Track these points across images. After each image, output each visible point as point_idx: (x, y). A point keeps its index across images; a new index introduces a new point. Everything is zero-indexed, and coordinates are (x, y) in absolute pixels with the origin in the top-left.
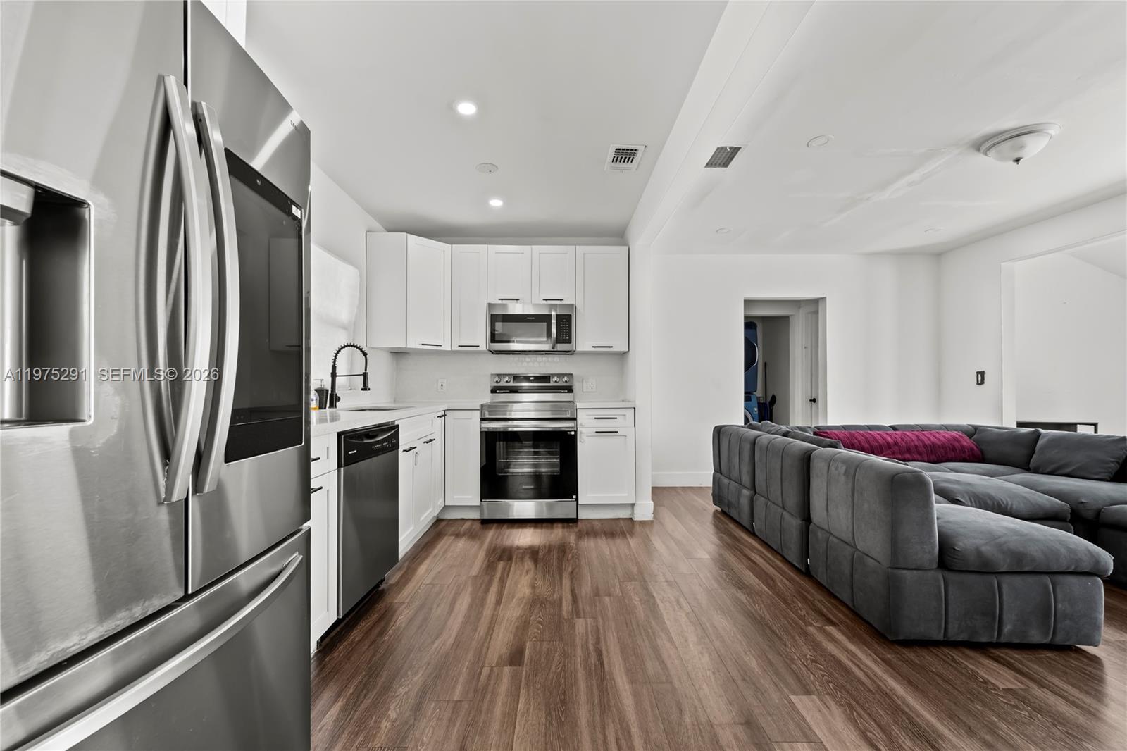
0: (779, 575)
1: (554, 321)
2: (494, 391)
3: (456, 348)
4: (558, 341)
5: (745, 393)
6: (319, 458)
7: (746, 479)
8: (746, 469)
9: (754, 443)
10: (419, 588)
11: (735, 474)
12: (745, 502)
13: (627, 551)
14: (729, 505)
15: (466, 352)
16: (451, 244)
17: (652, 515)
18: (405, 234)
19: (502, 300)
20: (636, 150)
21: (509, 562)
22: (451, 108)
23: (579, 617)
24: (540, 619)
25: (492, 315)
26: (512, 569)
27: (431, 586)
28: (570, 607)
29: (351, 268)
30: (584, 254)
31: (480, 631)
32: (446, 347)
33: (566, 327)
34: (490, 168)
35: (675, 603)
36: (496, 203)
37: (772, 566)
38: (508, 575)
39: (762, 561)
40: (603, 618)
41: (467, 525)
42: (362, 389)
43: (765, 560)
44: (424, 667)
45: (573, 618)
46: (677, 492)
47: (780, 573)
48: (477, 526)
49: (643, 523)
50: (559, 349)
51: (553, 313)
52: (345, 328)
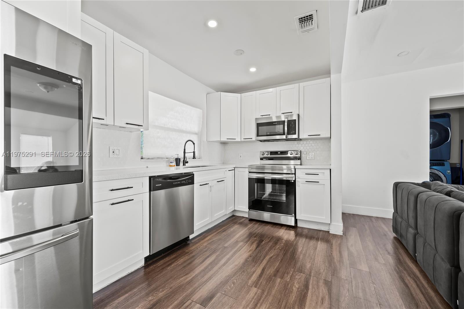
0: (426, 303)
1: (286, 124)
2: (261, 159)
3: (243, 140)
4: (289, 133)
5: (430, 160)
6: (132, 187)
7: (412, 221)
8: (411, 214)
9: (417, 197)
10: (200, 247)
11: (405, 216)
12: (410, 237)
13: (312, 252)
14: (401, 236)
15: (247, 141)
16: (241, 94)
17: (342, 232)
18: (220, 92)
19: (262, 116)
20: (312, 15)
21: (246, 243)
22: (206, 25)
23: (255, 287)
24: (235, 281)
25: (257, 123)
26: (245, 247)
27: (205, 247)
28: (255, 279)
29: (198, 109)
30: (304, 87)
31: (205, 277)
32: (238, 139)
33: (293, 126)
34: (240, 52)
35: (320, 299)
36: (253, 70)
37: (422, 293)
38: (239, 251)
39: (414, 285)
40: (268, 293)
41: (244, 219)
42: (193, 158)
43: (418, 285)
44: (168, 289)
45: (252, 287)
46: (371, 220)
47: (427, 301)
48: (247, 221)
49: (335, 236)
50: (289, 138)
51: (286, 120)
52: (196, 134)
